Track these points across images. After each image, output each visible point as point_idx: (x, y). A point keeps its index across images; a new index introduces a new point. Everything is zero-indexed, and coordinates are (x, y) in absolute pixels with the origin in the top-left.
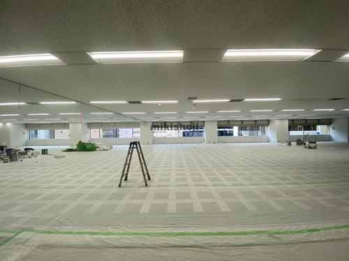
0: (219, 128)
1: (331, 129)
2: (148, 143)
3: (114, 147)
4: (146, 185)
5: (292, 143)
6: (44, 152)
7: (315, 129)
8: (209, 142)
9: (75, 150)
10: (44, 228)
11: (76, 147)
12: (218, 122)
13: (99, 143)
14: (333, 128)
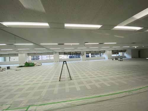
0: (86, 54)
1: (125, 53)
2: (57, 62)
3: (42, 64)
4: (71, 79)
5: (114, 59)
6: (8, 68)
7: (118, 54)
8: (83, 60)
9: (24, 66)
10: (40, 103)
11: (24, 65)
12: (86, 52)
13: (35, 63)
14: (126, 53)
